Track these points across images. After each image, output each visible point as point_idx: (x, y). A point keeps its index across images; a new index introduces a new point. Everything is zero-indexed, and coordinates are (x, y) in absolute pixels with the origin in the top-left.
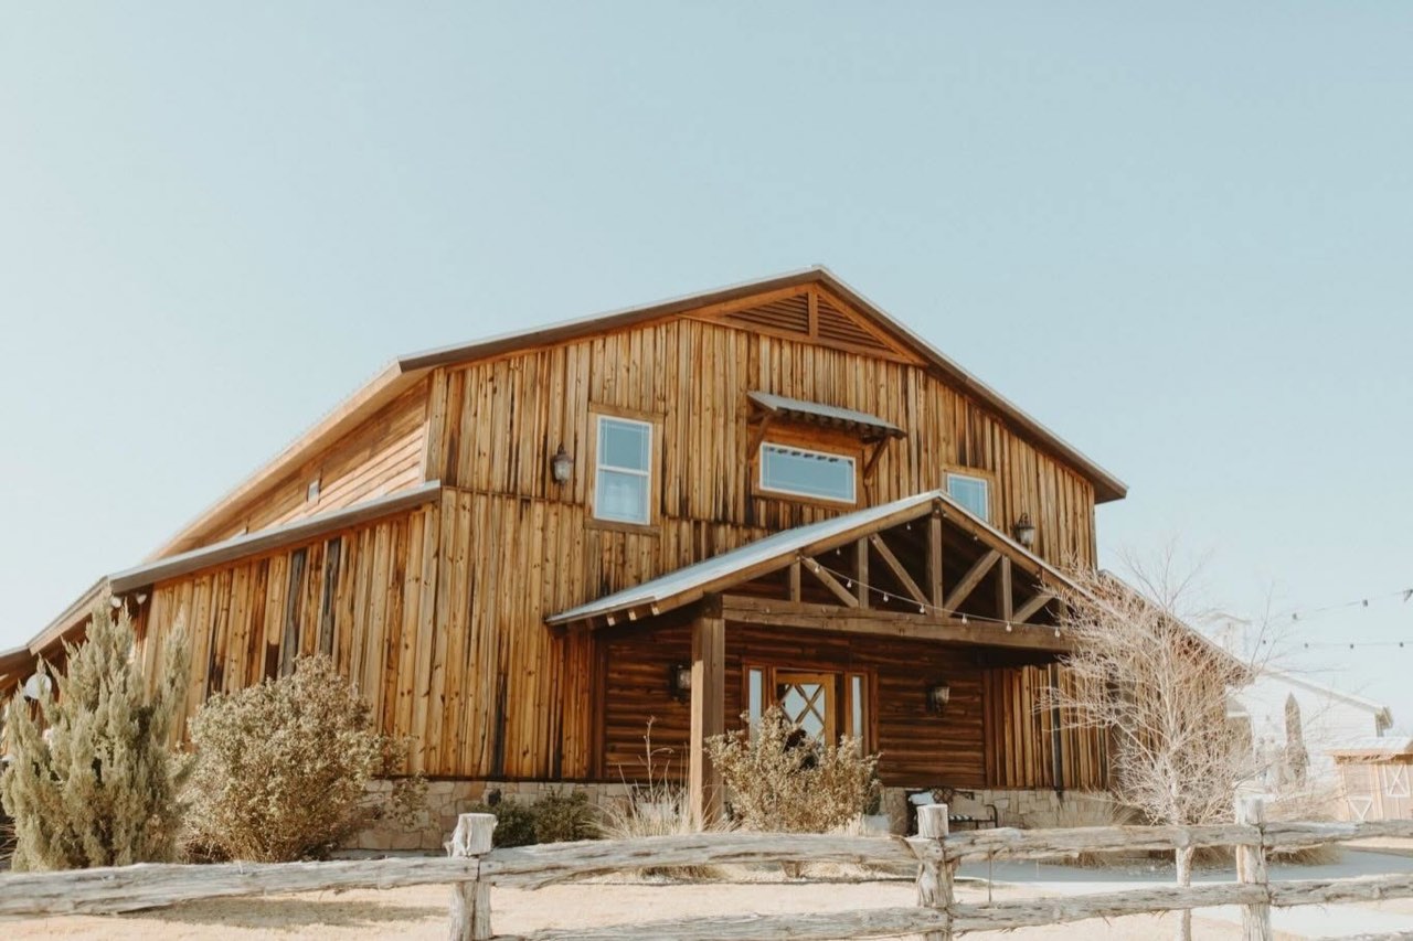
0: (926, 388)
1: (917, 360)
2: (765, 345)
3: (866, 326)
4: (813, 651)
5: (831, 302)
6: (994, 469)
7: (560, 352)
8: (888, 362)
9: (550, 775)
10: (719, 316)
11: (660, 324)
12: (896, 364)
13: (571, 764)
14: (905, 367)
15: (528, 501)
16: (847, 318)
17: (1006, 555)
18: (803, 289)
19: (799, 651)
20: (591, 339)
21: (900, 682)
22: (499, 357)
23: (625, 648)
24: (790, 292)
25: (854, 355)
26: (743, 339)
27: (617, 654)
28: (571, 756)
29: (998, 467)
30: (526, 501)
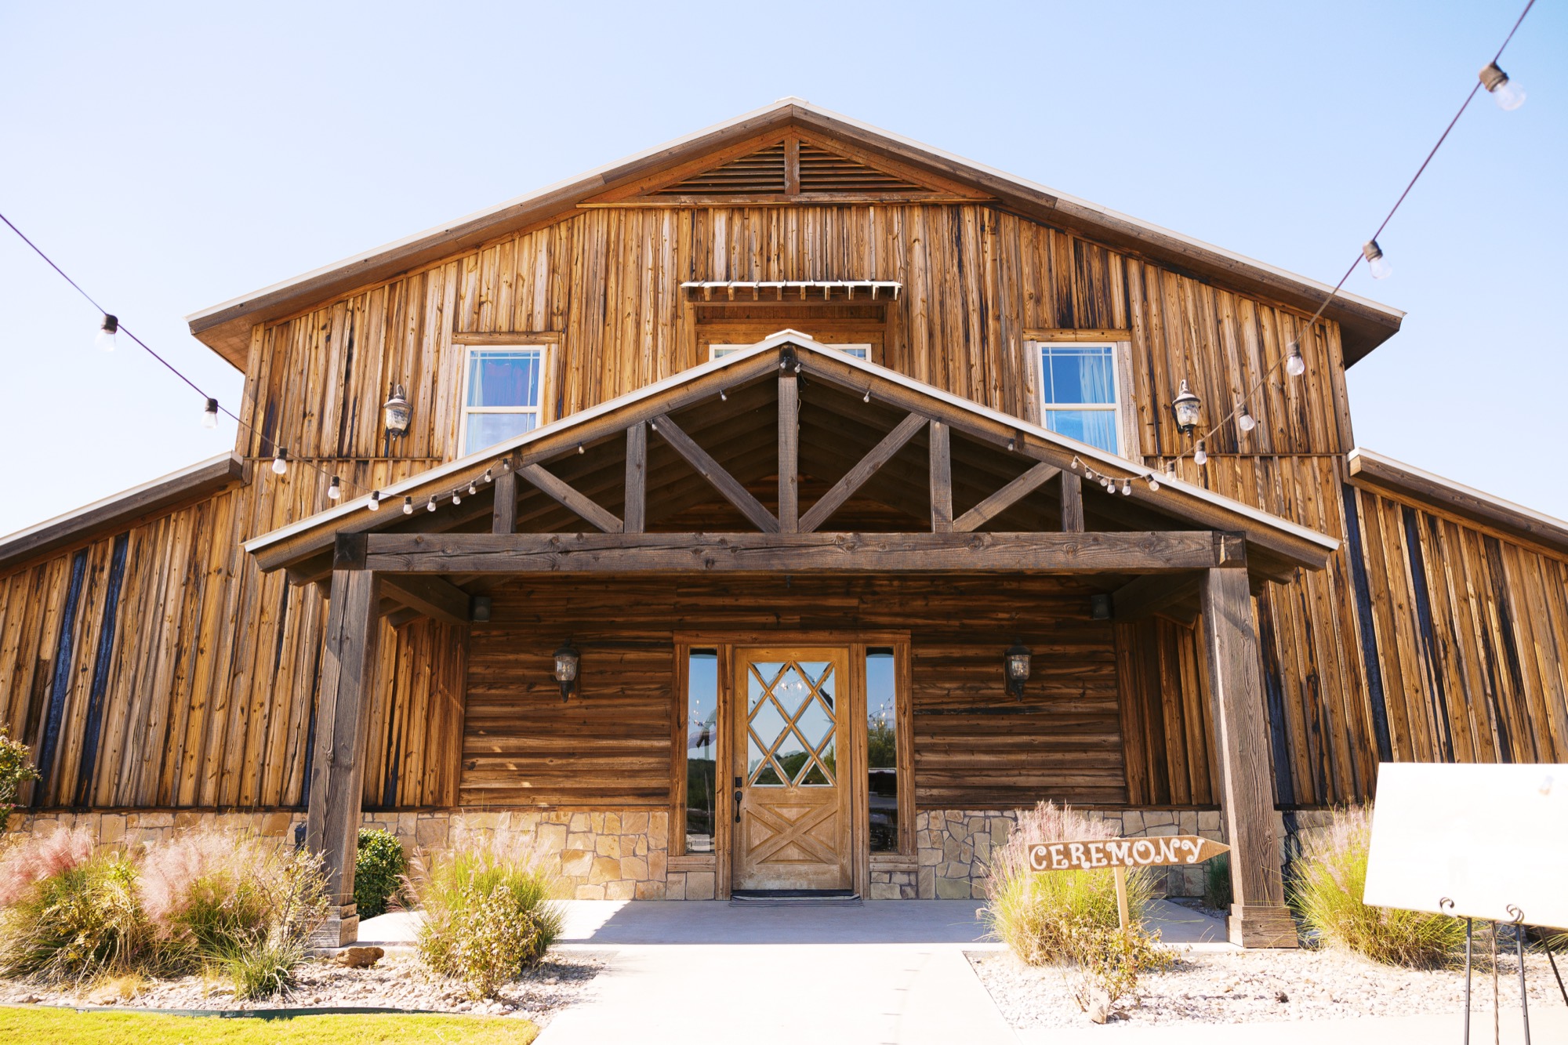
0: (995, 231)
1: (971, 195)
2: (720, 222)
3: (881, 166)
4: (796, 619)
5: (820, 145)
6: (1129, 326)
7: (415, 281)
8: (924, 206)
9: (380, 802)
10: (639, 196)
11: (559, 224)
12: (936, 206)
13: (410, 789)
14: (955, 209)
15: (366, 463)
16: (849, 161)
17: (940, 419)
18: (773, 140)
19: (772, 619)
20: (457, 257)
21: (956, 652)
22: (333, 300)
23: (495, 633)
24: (754, 147)
25: (863, 207)
26: (686, 217)
27: (484, 641)
28: (413, 776)
29: (1138, 321)
30: (362, 463)
